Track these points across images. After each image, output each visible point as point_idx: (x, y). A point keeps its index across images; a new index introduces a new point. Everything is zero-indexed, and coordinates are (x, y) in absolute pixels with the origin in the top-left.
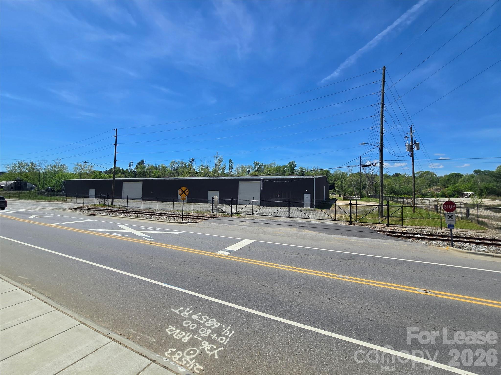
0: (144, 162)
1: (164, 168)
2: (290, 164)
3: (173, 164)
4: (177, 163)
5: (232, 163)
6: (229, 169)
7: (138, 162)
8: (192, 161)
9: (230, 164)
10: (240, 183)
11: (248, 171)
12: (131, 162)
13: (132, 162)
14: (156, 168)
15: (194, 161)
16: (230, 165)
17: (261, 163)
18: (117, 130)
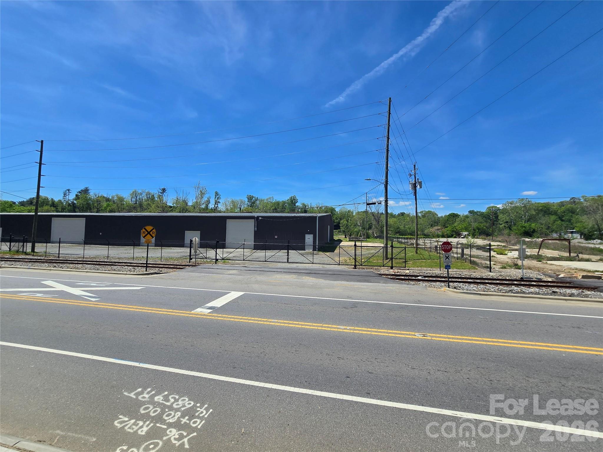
0: (88, 190)
1: (121, 200)
2: (291, 199)
3: (135, 194)
4: (141, 194)
5: (218, 196)
6: (214, 204)
7: (79, 190)
8: (163, 191)
9: (216, 197)
10: (228, 221)
11: (240, 206)
12: (67, 190)
13: (69, 190)
14: (108, 200)
15: (166, 192)
16: (216, 199)
17: (256, 197)
18: (42, 142)
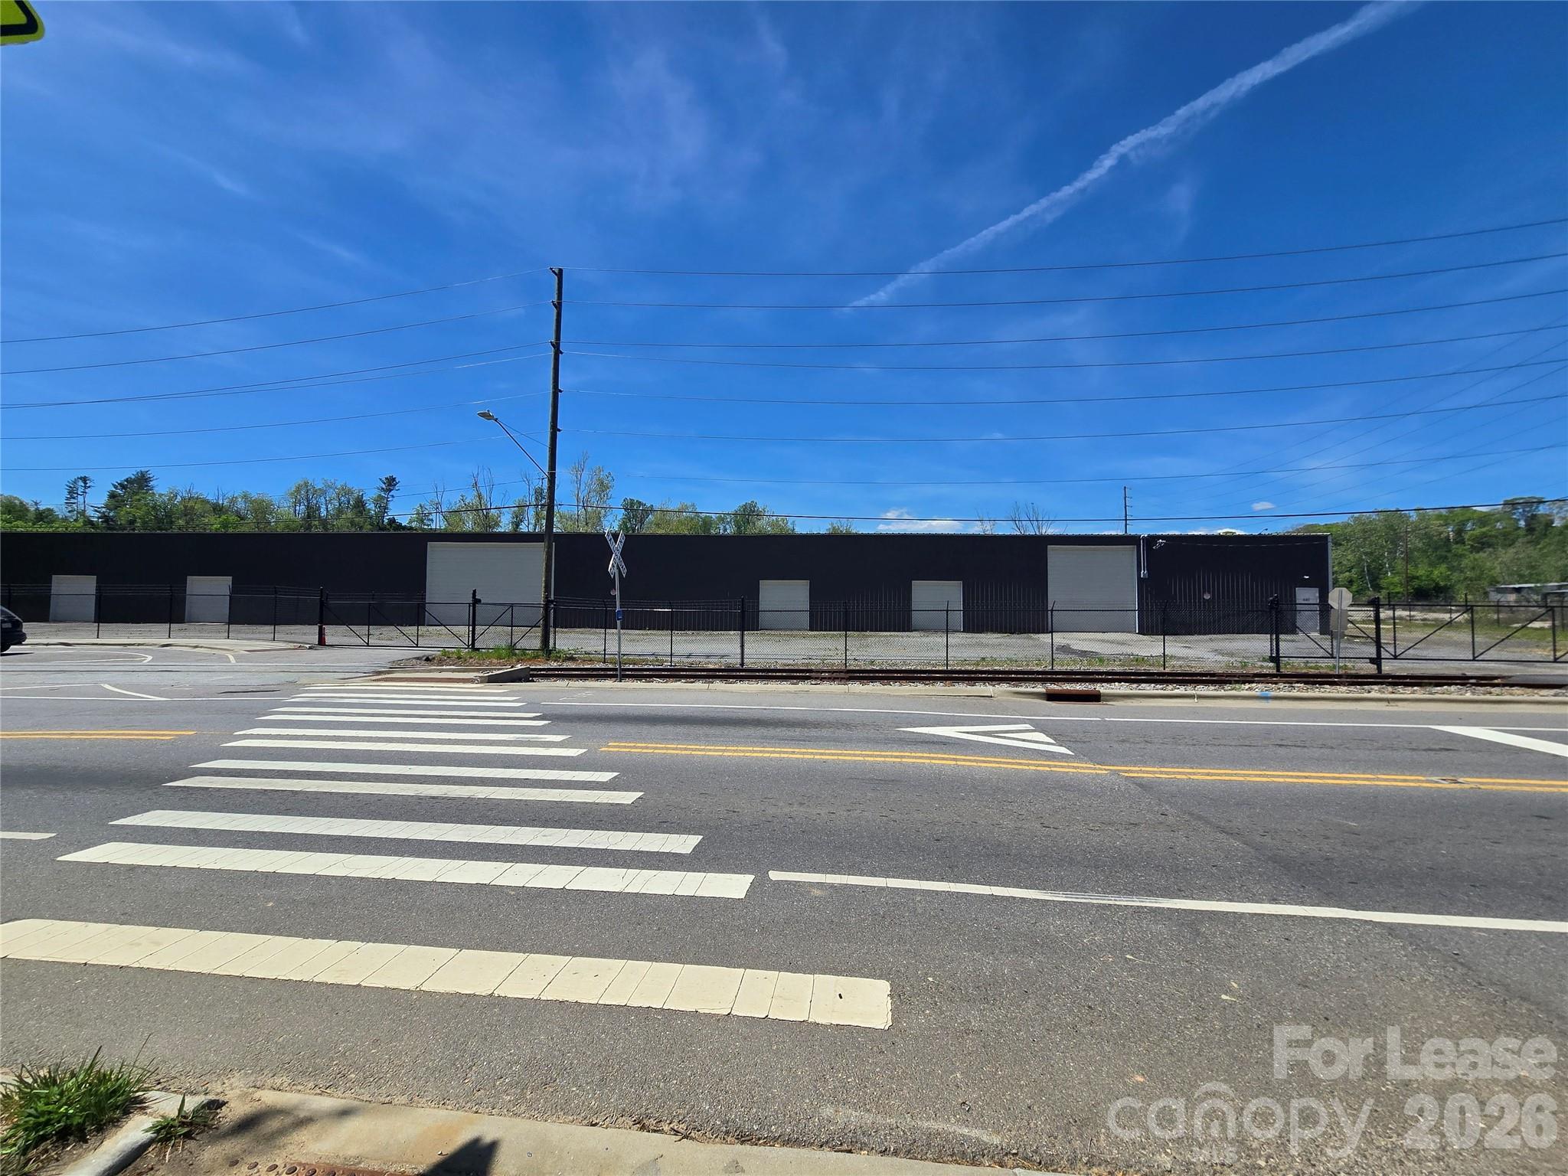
0: (148, 480)
7: (121, 478)
12: (81, 478)
13: (84, 479)
